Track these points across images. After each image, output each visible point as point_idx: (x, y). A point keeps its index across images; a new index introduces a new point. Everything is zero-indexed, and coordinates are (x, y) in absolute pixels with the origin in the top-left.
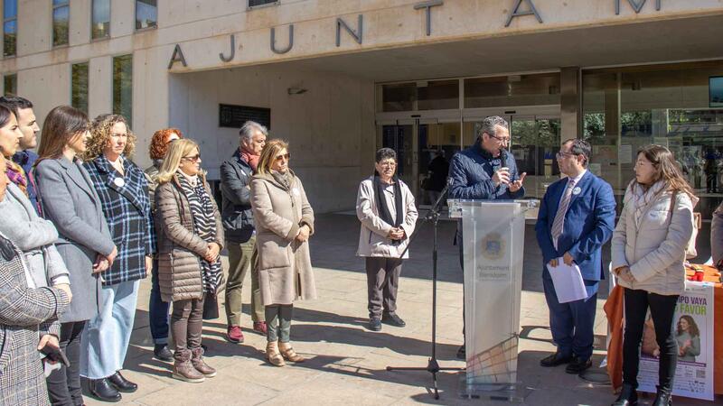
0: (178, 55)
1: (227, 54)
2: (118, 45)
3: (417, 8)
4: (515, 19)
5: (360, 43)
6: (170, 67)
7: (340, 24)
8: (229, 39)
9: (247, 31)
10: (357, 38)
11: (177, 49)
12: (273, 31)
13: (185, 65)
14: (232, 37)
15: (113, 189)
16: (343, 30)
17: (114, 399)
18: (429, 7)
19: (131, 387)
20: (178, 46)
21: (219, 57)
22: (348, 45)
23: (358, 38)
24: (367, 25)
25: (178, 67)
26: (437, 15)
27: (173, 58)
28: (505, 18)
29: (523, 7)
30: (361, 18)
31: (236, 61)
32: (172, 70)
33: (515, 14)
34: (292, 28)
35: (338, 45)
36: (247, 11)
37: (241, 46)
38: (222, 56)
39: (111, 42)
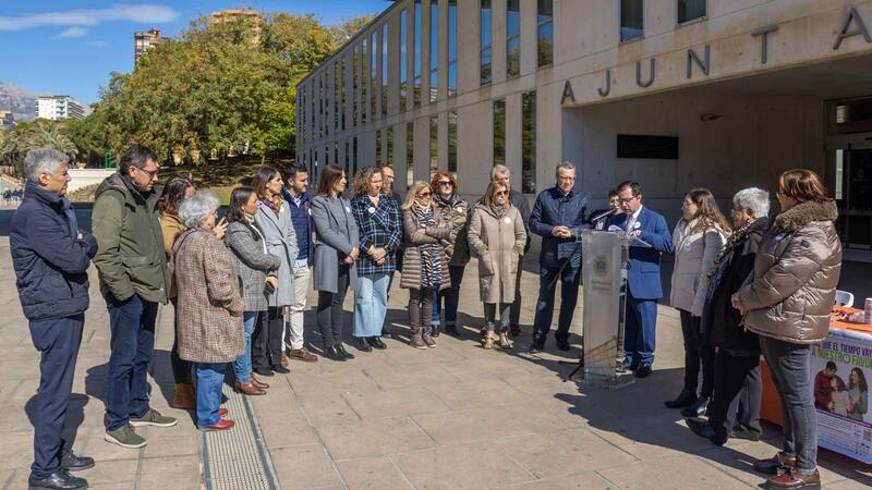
0: (568, 92)
1: (604, 90)
2: (526, 82)
3: (755, 35)
4: (844, 40)
5: (707, 74)
6: (562, 103)
7: (691, 56)
8: (605, 75)
9: (619, 66)
10: (703, 68)
11: (568, 86)
12: (639, 65)
13: (573, 100)
14: (608, 73)
15: (367, 214)
16: (694, 63)
17: (366, 350)
18: (766, 33)
19: (382, 346)
20: (568, 82)
21: (597, 92)
22: (698, 77)
23: (705, 69)
24: (714, 54)
25: (568, 102)
26: (773, 40)
27: (565, 94)
28: (834, 39)
29: (853, 26)
30: (708, 49)
31: (611, 95)
32: (565, 104)
33: (844, 34)
34: (653, 62)
35: (689, 76)
36: (620, 46)
37: (615, 82)
38: (600, 91)
39: (522, 79)
